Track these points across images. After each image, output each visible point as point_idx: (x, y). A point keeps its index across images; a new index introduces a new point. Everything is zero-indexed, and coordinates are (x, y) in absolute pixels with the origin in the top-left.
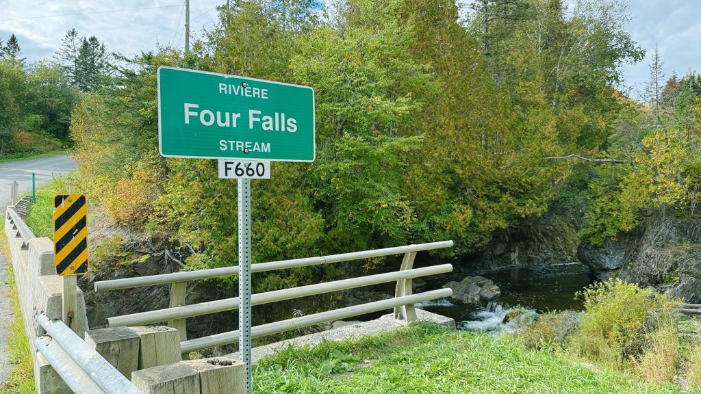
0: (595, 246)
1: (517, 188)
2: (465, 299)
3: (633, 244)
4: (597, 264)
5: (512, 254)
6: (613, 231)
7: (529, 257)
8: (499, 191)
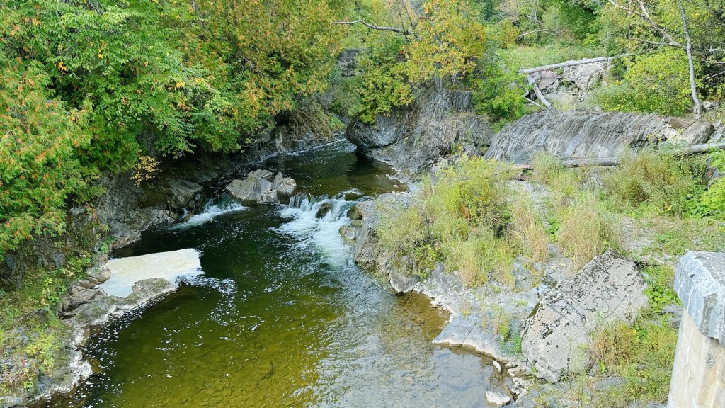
0: (368, 124)
1: (298, 62)
2: (259, 198)
3: (404, 118)
4: (368, 142)
5: (276, 140)
6: (386, 106)
7: (293, 142)
8: (280, 64)
